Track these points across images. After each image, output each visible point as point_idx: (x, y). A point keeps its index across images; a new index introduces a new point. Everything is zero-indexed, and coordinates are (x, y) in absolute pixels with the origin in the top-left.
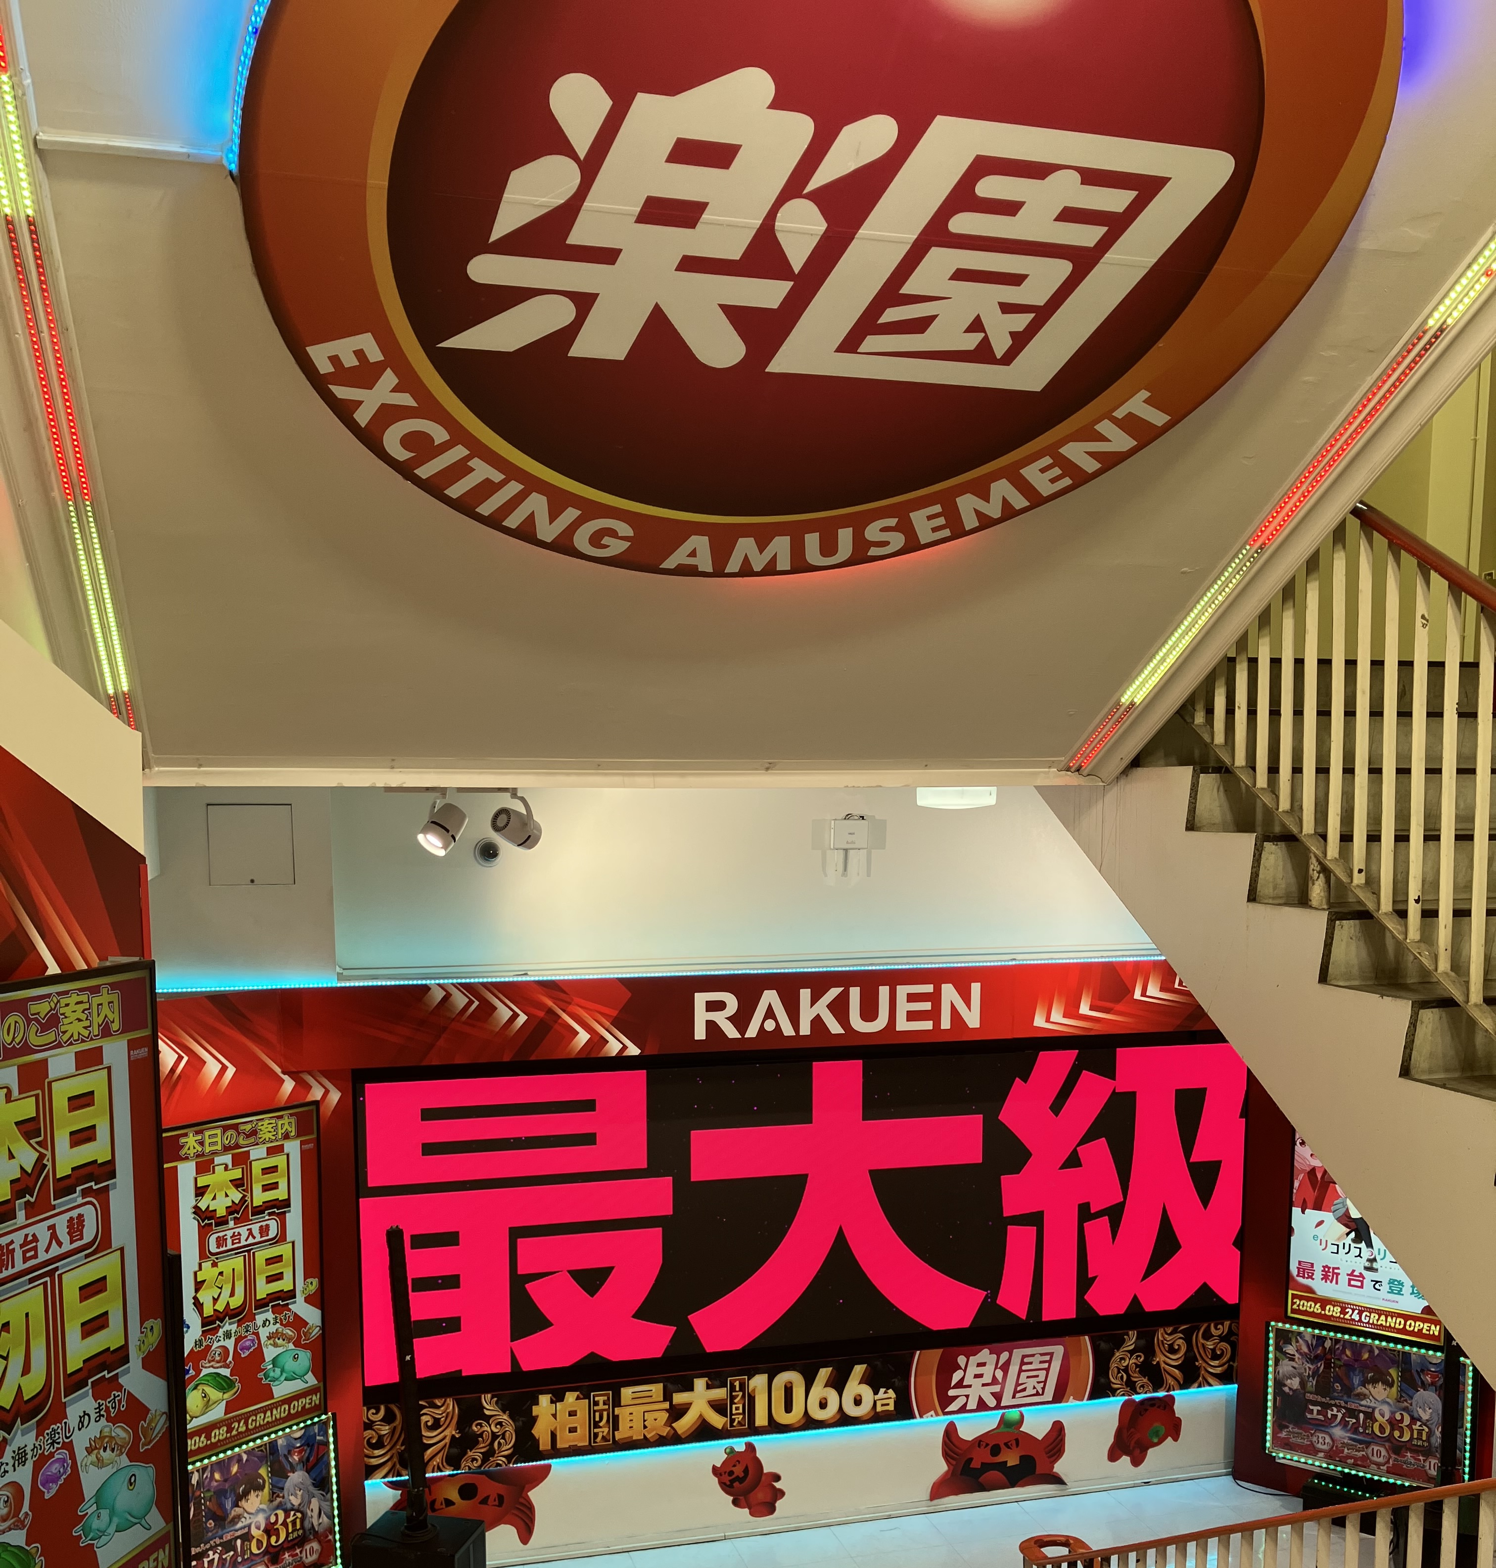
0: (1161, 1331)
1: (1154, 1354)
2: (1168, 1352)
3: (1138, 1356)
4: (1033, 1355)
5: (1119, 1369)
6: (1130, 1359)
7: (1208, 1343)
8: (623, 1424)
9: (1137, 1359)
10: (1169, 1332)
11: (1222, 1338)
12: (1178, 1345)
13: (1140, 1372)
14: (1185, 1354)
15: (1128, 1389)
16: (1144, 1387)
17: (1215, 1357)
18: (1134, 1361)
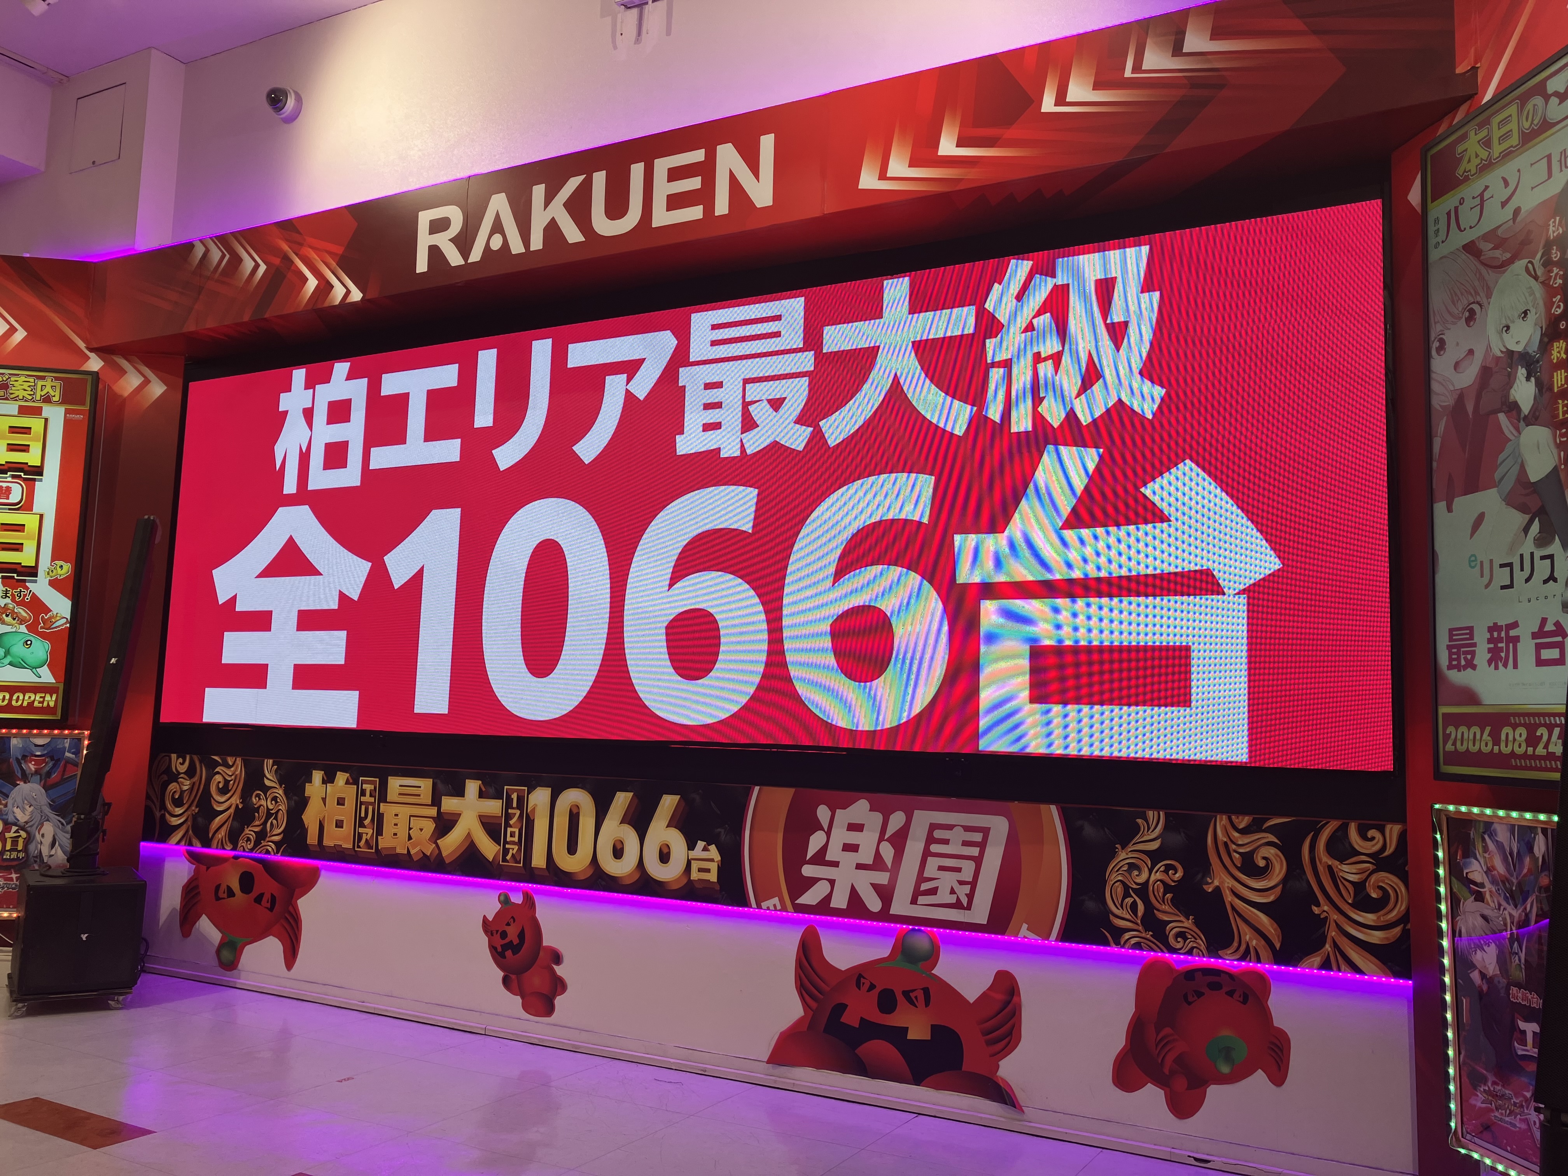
0: (1221, 821)
1: (1206, 869)
2: (1239, 869)
3: (1168, 868)
4: (950, 827)
5: (1126, 887)
6: (1150, 871)
7: (1345, 868)
8: (388, 829)
9: (1166, 871)
10: (1241, 826)
11: (1380, 862)
12: (1264, 858)
13: (1175, 902)
14: (1285, 881)
15: (1149, 935)
16: (1185, 939)
17: (1364, 903)
18: (1159, 876)
